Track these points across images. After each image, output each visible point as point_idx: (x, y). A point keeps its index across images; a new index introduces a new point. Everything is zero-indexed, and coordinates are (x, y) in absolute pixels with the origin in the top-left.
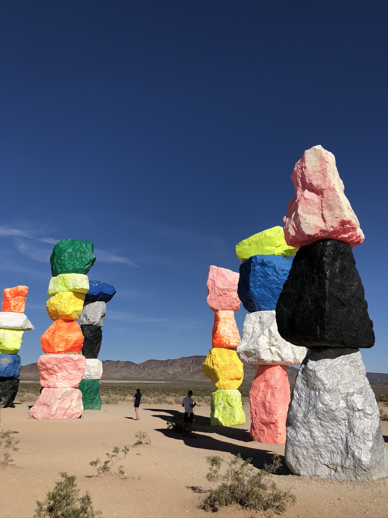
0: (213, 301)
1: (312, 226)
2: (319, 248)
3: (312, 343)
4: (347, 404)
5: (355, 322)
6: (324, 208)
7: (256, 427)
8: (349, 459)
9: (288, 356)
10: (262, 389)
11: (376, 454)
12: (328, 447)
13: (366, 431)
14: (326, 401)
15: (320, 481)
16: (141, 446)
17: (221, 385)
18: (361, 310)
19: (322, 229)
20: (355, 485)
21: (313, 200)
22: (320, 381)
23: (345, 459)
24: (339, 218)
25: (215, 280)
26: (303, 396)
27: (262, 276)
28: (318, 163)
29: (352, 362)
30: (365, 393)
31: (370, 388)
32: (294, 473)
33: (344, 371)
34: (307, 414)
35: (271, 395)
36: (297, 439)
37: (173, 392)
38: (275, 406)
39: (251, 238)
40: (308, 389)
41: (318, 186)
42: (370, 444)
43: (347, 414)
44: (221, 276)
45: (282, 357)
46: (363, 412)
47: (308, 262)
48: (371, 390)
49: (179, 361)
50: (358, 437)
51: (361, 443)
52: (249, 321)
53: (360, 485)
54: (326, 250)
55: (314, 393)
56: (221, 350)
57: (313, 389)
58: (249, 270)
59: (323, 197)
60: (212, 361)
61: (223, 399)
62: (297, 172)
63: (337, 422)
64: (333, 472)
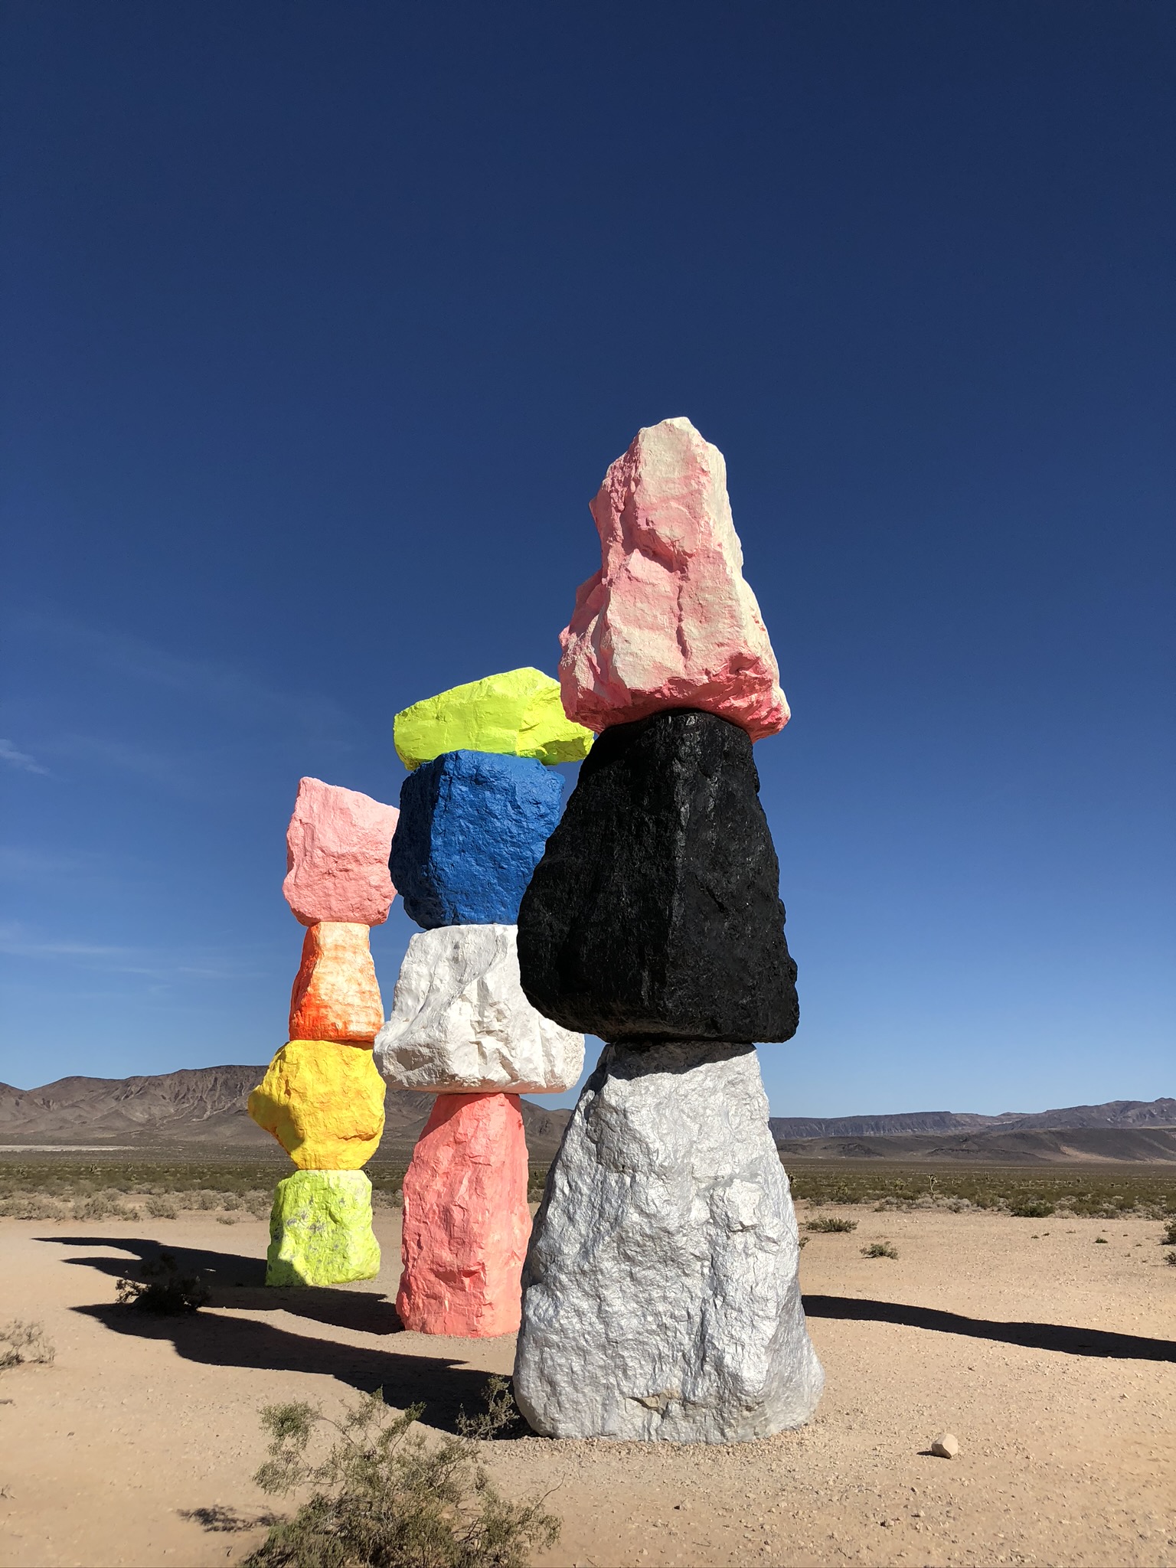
0: (305, 892)
1: (646, 663)
2: (661, 733)
3: (622, 1022)
4: (711, 1211)
5: (751, 964)
6: (685, 612)
7: (418, 1288)
8: (707, 1377)
9: (531, 1066)
10: (443, 1167)
11: (781, 1357)
12: (647, 1344)
13: (760, 1291)
14: (651, 1204)
15: (617, 1450)
16: (15, 1371)
17: (308, 1158)
18: (769, 926)
19: (675, 675)
20: (719, 1456)
21: (654, 585)
22: (639, 1140)
23: (695, 1378)
24: (726, 648)
25: (316, 824)
26: (585, 1190)
27: (472, 816)
28: (676, 473)
29: (732, 1083)
30: (763, 1175)
31: (778, 1160)
32: (538, 1431)
33: (708, 1111)
34: (593, 1246)
35: (470, 1187)
36: (557, 1325)
37: (141, 1180)
38: (480, 1219)
39: (444, 696)
40: (600, 1166)
41: (672, 542)
42: (769, 1329)
43: (709, 1242)
44: (338, 812)
45: (513, 1069)
46: (755, 1233)
47: (628, 772)
48: (779, 1168)
49: (168, 1082)
50: (734, 1309)
51: (743, 1327)
52: (419, 954)
53: (733, 1454)
54: (683, 739)
55: (617, 1178)
56: (319, 1047)
57: (616, 1167)
58: (432, 795)
59: (685, 578)
60: (287, 1082)
61: (311, 1201)
62: (611, 492)
63: (678, 1267)
64: (656, 1418)
